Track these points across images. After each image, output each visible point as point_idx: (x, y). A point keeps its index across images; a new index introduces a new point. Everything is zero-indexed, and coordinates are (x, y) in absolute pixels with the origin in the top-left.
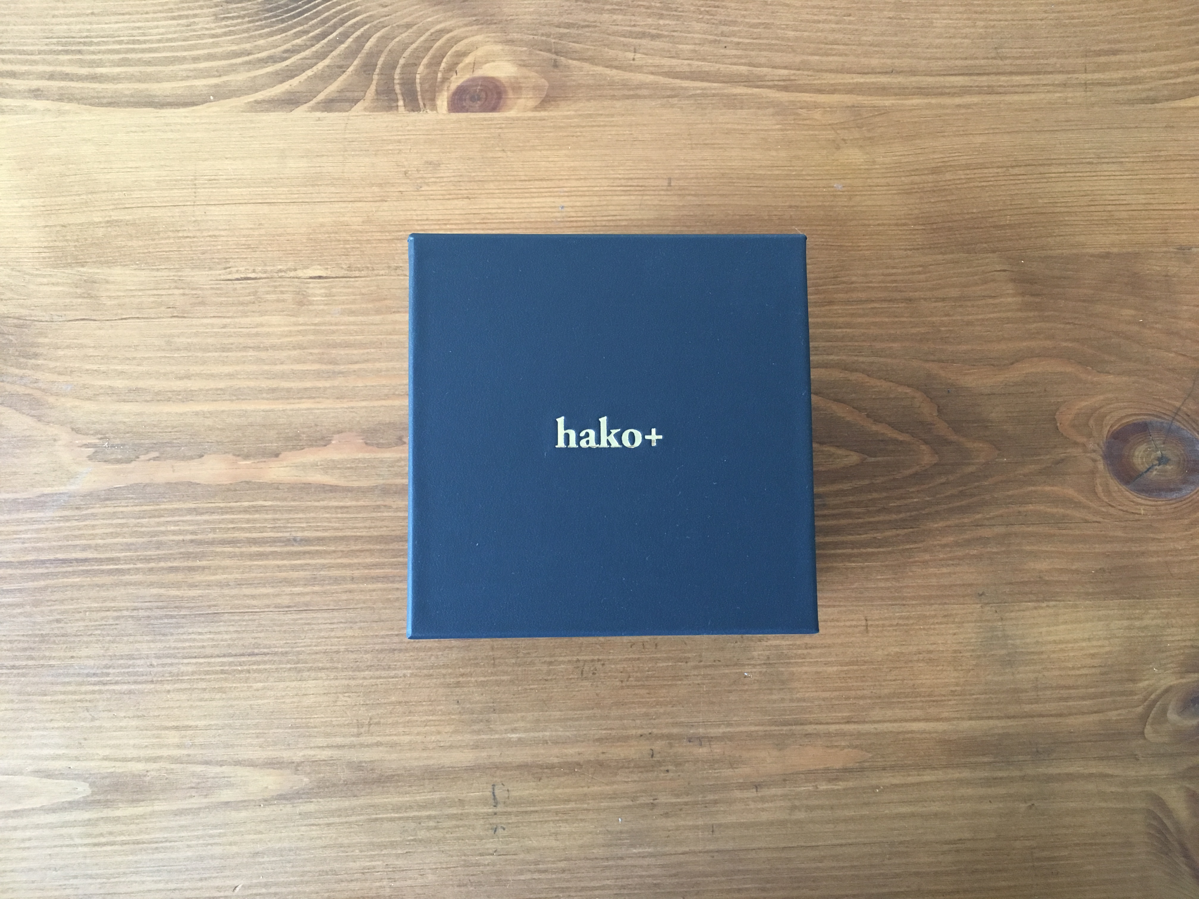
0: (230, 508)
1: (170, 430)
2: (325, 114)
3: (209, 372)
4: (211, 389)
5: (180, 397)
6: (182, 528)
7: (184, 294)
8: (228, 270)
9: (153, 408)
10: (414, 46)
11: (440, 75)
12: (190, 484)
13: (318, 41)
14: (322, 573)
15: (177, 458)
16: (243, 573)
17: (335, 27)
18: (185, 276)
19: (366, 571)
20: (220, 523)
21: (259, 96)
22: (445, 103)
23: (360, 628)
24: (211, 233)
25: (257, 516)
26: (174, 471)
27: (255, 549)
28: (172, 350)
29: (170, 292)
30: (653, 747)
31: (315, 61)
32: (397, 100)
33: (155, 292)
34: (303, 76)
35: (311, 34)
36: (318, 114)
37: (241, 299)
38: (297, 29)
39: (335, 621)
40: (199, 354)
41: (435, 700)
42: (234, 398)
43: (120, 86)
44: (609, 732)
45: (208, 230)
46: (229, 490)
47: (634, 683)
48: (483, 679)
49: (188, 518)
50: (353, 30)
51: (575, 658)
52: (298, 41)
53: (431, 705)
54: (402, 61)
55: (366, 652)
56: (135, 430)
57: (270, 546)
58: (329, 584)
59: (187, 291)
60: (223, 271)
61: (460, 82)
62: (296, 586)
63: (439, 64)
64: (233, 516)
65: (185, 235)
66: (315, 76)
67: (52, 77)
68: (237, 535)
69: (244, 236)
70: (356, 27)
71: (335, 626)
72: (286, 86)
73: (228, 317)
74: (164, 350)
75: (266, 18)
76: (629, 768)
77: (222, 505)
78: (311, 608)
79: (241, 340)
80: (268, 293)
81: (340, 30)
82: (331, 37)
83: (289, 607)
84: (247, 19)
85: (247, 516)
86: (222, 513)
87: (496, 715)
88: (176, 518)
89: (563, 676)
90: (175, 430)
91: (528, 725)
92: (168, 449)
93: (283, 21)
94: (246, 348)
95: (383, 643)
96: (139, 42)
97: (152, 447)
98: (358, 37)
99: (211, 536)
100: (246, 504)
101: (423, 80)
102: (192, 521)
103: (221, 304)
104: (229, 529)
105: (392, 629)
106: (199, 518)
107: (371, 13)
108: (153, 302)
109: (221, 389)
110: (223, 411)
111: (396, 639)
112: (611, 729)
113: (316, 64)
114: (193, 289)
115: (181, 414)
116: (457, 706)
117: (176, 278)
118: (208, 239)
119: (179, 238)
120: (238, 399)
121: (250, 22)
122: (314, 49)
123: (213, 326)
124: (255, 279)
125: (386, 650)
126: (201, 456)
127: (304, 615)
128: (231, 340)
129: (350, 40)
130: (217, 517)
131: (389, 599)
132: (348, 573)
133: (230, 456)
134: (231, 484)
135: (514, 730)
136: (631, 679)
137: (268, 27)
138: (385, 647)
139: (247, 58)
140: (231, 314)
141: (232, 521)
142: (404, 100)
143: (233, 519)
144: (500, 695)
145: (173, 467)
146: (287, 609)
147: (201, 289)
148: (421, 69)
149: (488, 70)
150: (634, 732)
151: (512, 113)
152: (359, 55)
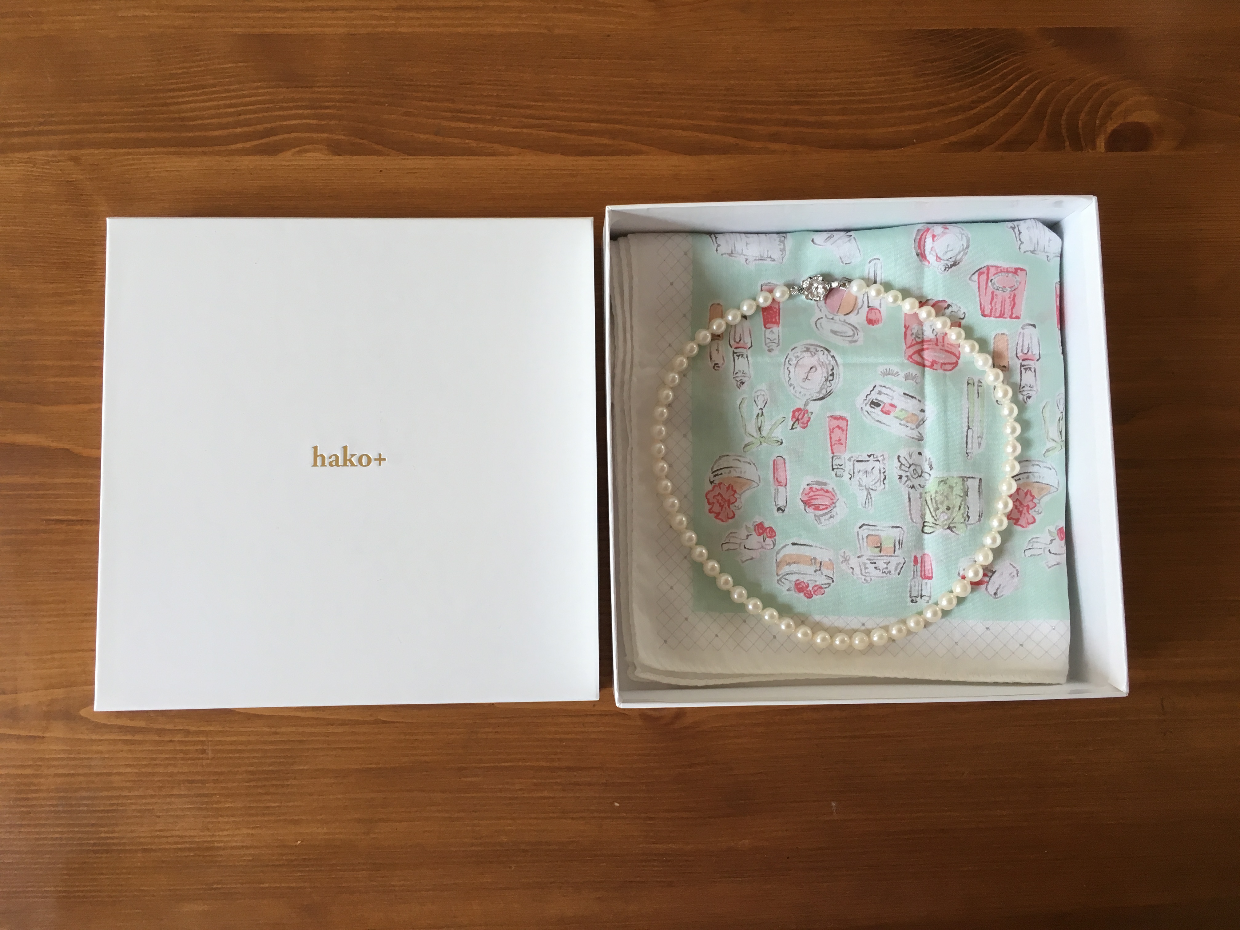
2: (1007, 154)
10: (1076, 97)
11: (1098, 122)
13: (998, 94)
17: (1012, 82)
21: (953, 139)
22: (1103, 144)
31: (996, 110)
32: (1064, 142)
34: (988, 122)
35: (993, 88)
36: (1001, 153)
38: (980, 84)
43: (841, 131)
50: (1026, 83)
52: (982, 94)
61: (1114, 127)
63: (1098, 111)
66: (997, 122)
67: (786, 123)
70: (1029, 81)
72: (974, 131)
75: (956, 75)
81: (1016, 84)
82: (1009, 90)
84: (941, 75)
93: (969, 77)
96: (854, 95)
98: (1031, 90)
101: (1084, 127)
107: (1040, 70)
113: (997, 112)
121: (943, 78)
122: (995, 100)
129: (1024, 92)
137: (958, 82)
139: (944, 108)
142: (1070, 142)
148: (1082, 116)
149: (1135, 118)
151: (1157, 152)
152: (1032, 106)
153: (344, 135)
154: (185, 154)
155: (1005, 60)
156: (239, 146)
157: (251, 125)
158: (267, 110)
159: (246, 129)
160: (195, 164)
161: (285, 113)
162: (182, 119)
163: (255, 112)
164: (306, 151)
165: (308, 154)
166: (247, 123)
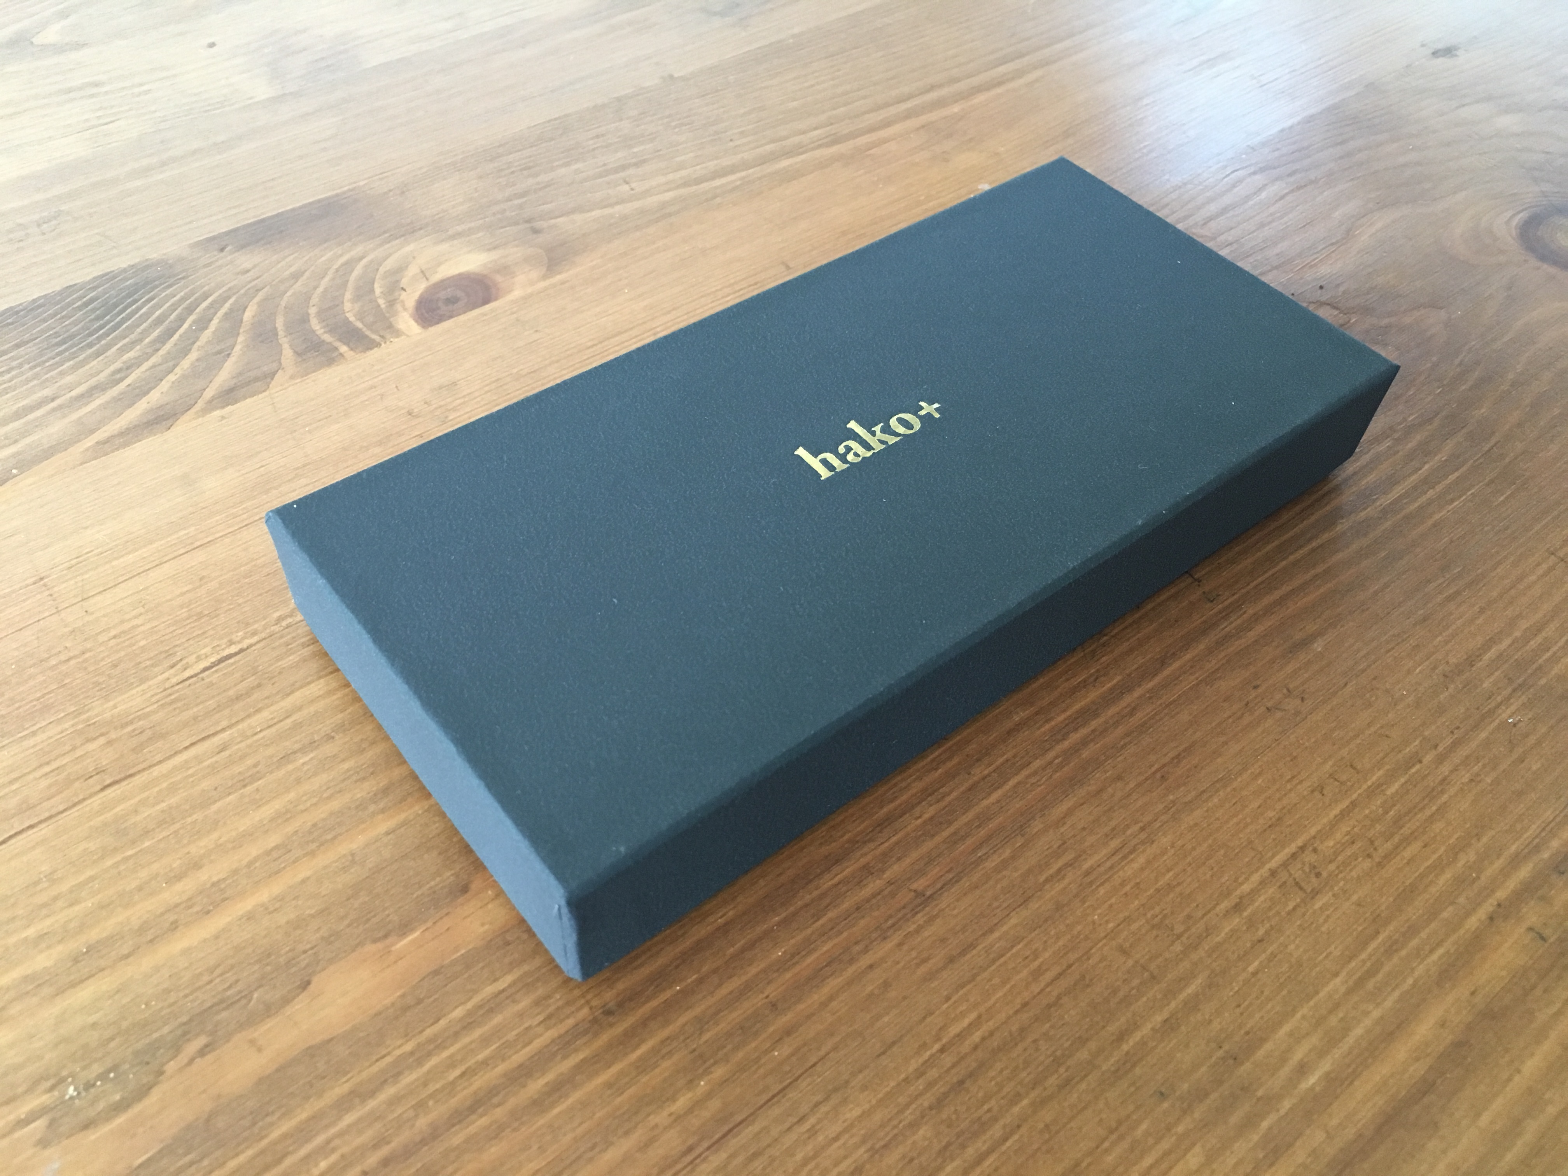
0: (430, 1041)
1: (206, 978)
2: (230, 408)
3: (234, 834)
4: (256, 859)
5: (196, 909)
6: (345, 1150)
7: (110, 743)
8: (179, 666)
9: (146, 963)
10: (320, 290)
11: (381, 302)
12: (311, 1052)
13: (164, 343)
14: (706, 1036)
15: (252, 1020)
16: (542, 1150)
17: (181, 320)
18: (97, 715)
19: (788, 975)
20: (425, 1085)
21: (102, 434)
22: (412, 323)
23: (864, 1088)
24: (113, 633)
25: (498, 1019)
26: (260, 1050)
27: (536, 1086)
28: (133, 842)
29: (79, 753)
30: (1527, 924)
31: (171, 364)
32: (336, 349)
33: (47, 769)
34: (165, 385)
35: (147, 340)
36: (218, 413)
37: (231, 693)
39: (804, 1108)
40: (198, 816)
41: (1120, 1123)
42: (313, 846)
44: (1441, 951)
45: (108, 629)
46: (406, 1009)
47: (1389, 845)
48: (1159, 1018)
49: (349, 1119)
50: (212, 310)
51: (1264, 871)
52: (131, 354)
53: (1121, 1138)
54: (313, 311)
55: (914, 1126)
56: (125, 1024)
57: (565, 1057)
58: (736, 1048)
59: (113, 735)
60: (172, 671)
61: (417, 295)
62: (673, 1099)
63: (372, 291)
64: (445, 1054)
65: (63, 657)
66: (184, 377)
68: (479, 1082)
69: (181, 607)
71: (812, 1120)
72: (142, 406)
73: (223, 730)
74: (115, 850)
75: (58, 354)
76: (1533, 987)
77: (408, 1047)
78: (738, 1118)
79: (270, 751)
80: (279, 658)
81: (192, 318)
82: (182, 330)
83: (690, 1149)
84: (27, 366)
85: (477, 1033)
86: (420, 1062)
87: (1247, 1066)
88: (320, 1139)
89: (1278, 913)
90: (218, 972)
91: (1314, 1040)
92: (224, 1014)
93: (90, 345)
94: (286, 758)
95: (930, 1085)
97: (185, 1034)
98: (226, 315)
99: (423, 1122)
100: (459, 1012)
101: (361, 317)
102: (360, 1120)
103: (195, 718)
104: (453, 1083)
105: (924, 1046)
106: (372, 1104)
107: (229, 286)
108: (49, 787)
109: (276, 847)
110: (303, 881)
111: (948, 1060)
112: (1439, 944)
113: (175, 366)
114: (123, 726)
115: (217, 937)
116: (1166, 1105)
117: (80, 726)
118: (113, 642)
119: (53, 668)
120: (322, 844)
121: (31, 369)
122: (161, 352)
123: (199, 759)
124: (241, 651)
125: (945, 1095)
126: (306, 985)
127: (734, 1143)
128: (250, 762)
129: (215, 321)
130: (414, 1076)
131: (871, 995)
132: (755, 1002)
133: (370, 948)
134: (403, 996)
135: (1302, 1069)
136: (1376, 843)
137: (69, 360)
138: (940, 1088)
140: (224, 723)
141: (451, 1064)
142: (348, 344)
143: (451, 1057)
144: (1216, 1025)
145: (252, 1042)
146: (689, 1158)
147: (140, 718)
148: (347, 306)
149: (448, 271)
150: (1473, 922)
151: (517, 293)
152: (241, 330)
155: (151, 299)
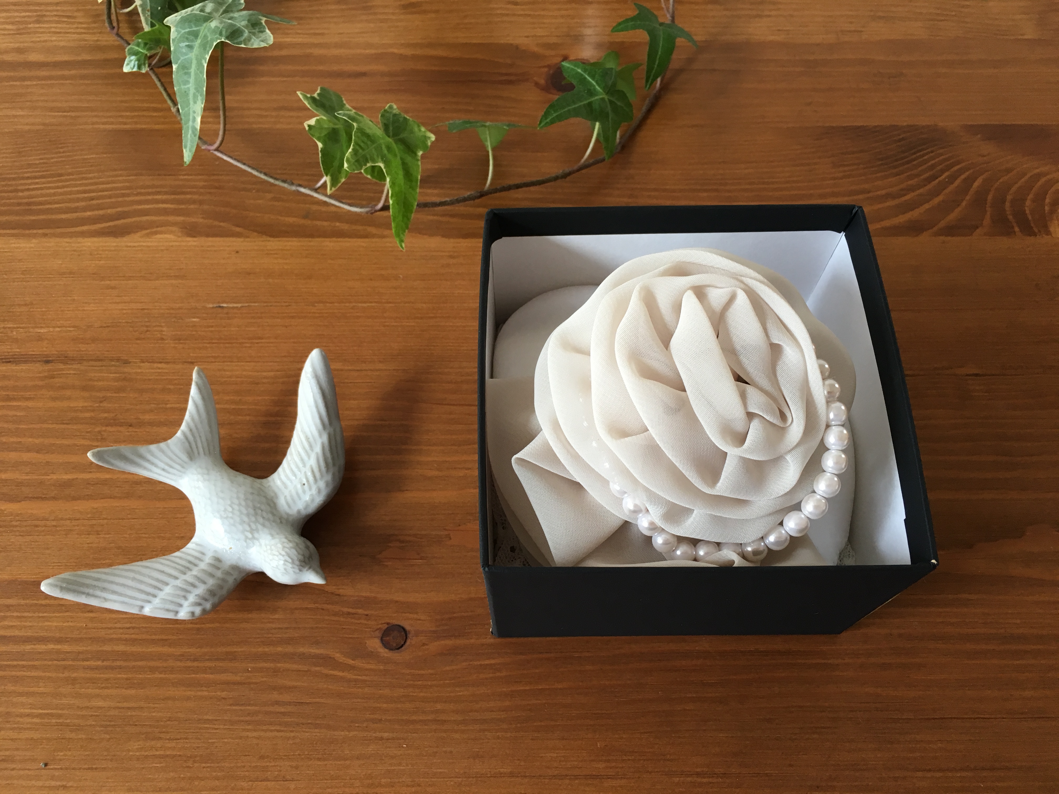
2: (949, 238)
10: (1018, 186)
11: (1047, 208)
13: (930, 183)
14: (1050, 675)
16: (963, 673)
21: (886, 223)
27: (970, 646)
31: (929, 197)
32: (1013, 227)
34: (922, 209)
35: (922, 177)
36: (942, 238)
38: (908, 174)
50: (959, 174)
52: (912, 182)
57: (986, 644)
62: (1024, 689)
63: (1044, 199)
66: (933, 208)
68: (948, 630)
70: (961, 171)
72: (908, 216)
75: (878, 165)
78: (1048, 715)
81: (946, 174)
82: (941, 178)
83: (1023, 713)
84: (862, 166)
93: (895, 167)
96: (770, 183)
98: (965, 179)
101: (1032, 213)
107: (972, 161)
113: (930, 200)
121: (864, 168)
122: (927, 188)
127: (1043, 723)
129: (959, 181)
137: (882, 172)
142: (1020, 227)
146: (1021, 716)
148: (1028, 203)
152: (969, 193)
153: (203, 218)
154: (24, 235)
156: (85, 228)
157: (102, 209)
158: (123, 195)
159: (96, 212)
160: (32, 245)
161: (143, 198)
162: (29, 204)
163: (110, 197)
164: (156, 233)
165: (159, 236)
166: (99, 207)
